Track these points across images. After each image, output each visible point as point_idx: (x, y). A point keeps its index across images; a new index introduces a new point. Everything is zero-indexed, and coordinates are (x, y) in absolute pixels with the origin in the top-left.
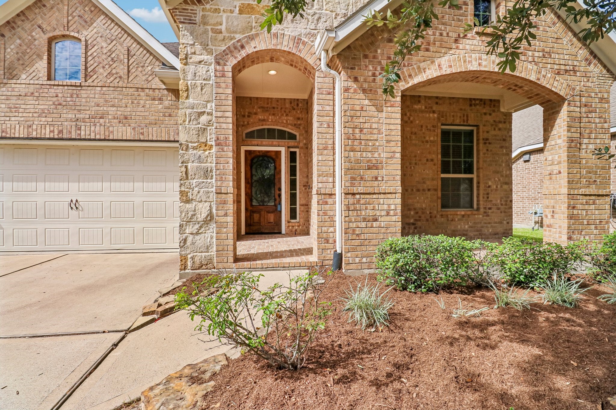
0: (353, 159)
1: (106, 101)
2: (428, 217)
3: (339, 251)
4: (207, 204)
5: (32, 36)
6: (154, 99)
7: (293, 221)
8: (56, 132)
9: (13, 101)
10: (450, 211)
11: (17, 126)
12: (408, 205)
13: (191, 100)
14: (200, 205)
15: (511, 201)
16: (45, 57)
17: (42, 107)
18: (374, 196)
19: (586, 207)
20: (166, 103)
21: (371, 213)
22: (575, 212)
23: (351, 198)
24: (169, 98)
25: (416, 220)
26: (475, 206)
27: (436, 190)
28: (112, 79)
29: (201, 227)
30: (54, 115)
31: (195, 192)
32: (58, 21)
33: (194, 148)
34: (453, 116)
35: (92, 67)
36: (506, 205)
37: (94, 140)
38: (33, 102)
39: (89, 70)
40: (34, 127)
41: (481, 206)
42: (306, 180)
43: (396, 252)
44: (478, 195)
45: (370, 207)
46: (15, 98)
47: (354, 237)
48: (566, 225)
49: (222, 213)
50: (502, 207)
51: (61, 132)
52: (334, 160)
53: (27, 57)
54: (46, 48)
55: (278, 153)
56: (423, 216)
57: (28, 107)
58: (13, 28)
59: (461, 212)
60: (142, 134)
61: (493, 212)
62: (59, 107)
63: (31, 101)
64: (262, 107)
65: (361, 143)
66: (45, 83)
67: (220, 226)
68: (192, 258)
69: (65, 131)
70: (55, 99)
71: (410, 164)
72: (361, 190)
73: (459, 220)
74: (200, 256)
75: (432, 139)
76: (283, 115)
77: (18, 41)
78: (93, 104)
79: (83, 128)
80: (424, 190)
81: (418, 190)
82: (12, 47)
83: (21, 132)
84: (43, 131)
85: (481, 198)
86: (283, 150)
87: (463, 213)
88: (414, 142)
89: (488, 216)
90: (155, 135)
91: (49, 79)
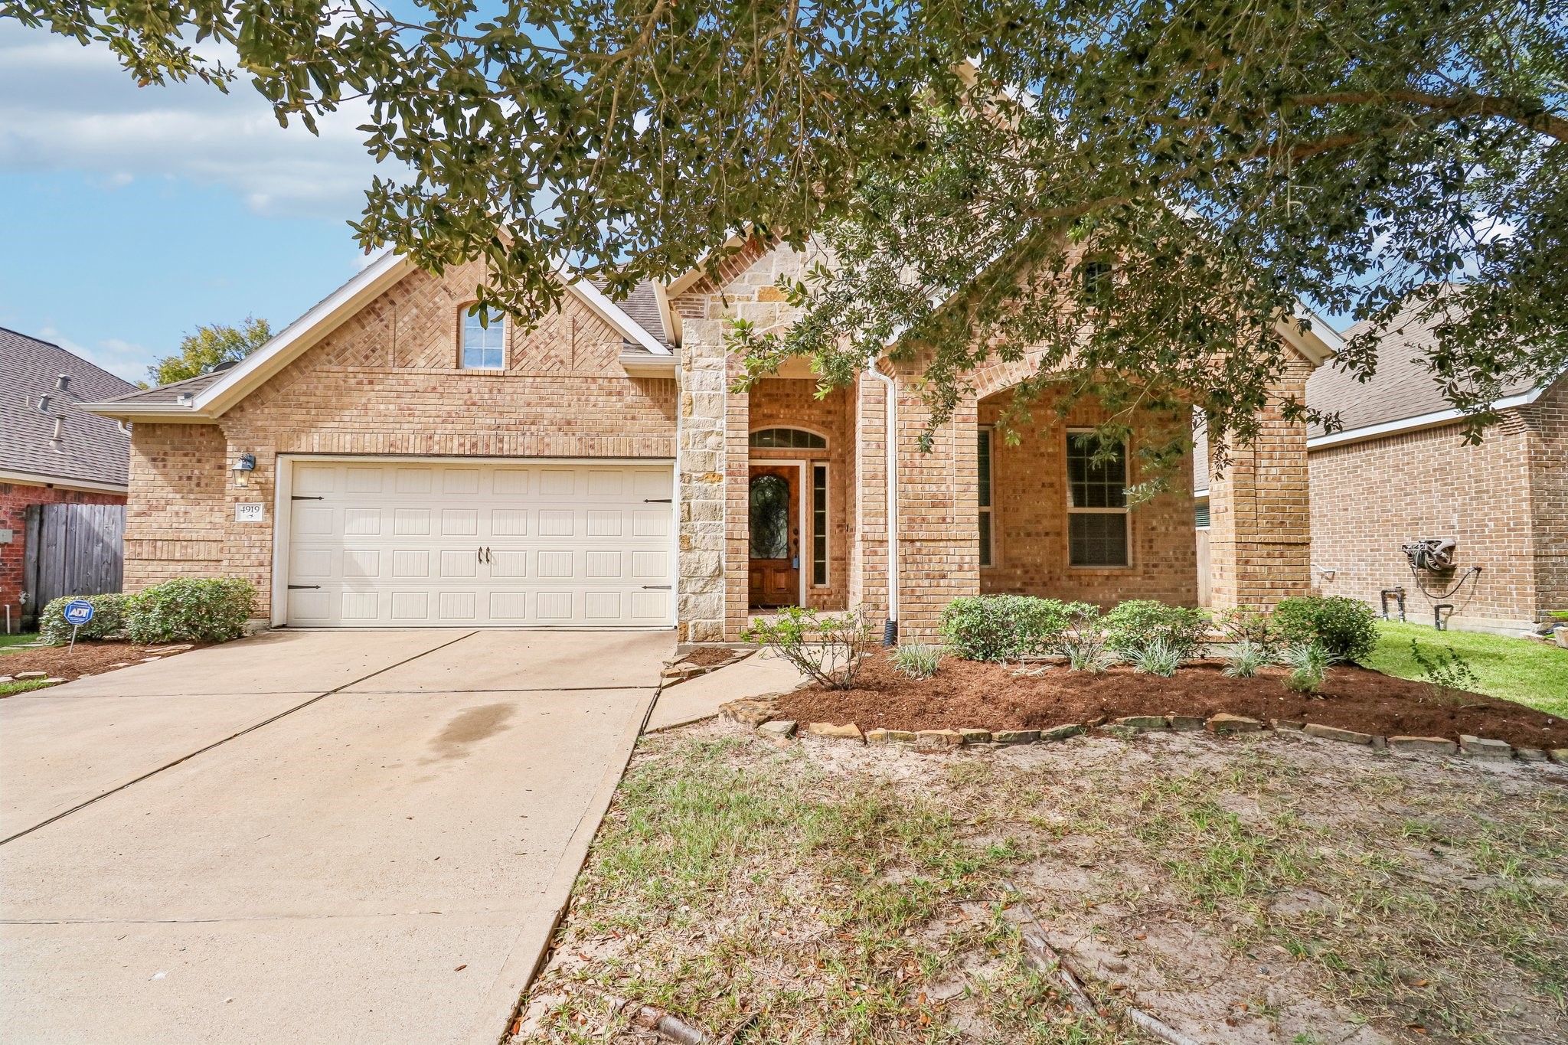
0: (911, 494)
1: (541, 398)
2: (1046, 579)
3: (893, 619)
4: (715, 554)
5: (435, 303)
6: (610, 394)
7: (818, 586)
8: (468, 446)
9: (407, 399)
10: (1085, 569)
11: (412, 437)
12: (1011, 559)
13: (695, 417)
14: (706, 555)
15: (1194, 553)
16: (454, 334)
17: (448, 408)
18: (942, 544)
19: (1269, 561)
20: (628, 399)
21: (937, 567)
22: (1250, 569)
23: (909, 549)
24: (633, 392)
25: (1025, 584)
26: (1130, 562)
27: (1059, 534)
28: (549, 364)
29: (706, 584)
30: (465, 421)
31: (699, 537)
32: (471, 279)
33: (699, 480)
34: (1087, 413)
35: (521, 348)
36: (1184, 559)
37: (522, 457)
38: (435, 401)
39: (517, 351)
40: (436, 438)
41: (1140, 562)
42: (841, 515)
43: (961, 612)
44: (1134, 542)
45: (935, 558)
46: (409, 395)
47: (914, 599)
48: (1235, 589)
49: (733, 565)
50: (1177, 564)
51: (474, 445)
52: (886, 494)
53: (427, 334)
54: (454, 320)
55: (794, 470)
56: (1037, 577)
57: (428, 408)
58: (407, 291)
59: (1105, 570)
60: (592, 447)
61: (1160, 572)
62: (473, 408)
63: (432, 399)
64: (769, 395)
65: (922, 473)
66: (453, 372)
67: (731, 583)
68: (695, 626)
69: (480, 445)
70: (467, 396)
71: (1014, 491)
72: (922, 535)
73: (1100, 584)
74: (705, 624)
75: (1050, 450)
76: (802, 407)
77: (415, 311)
78: (521, 403)
79: (506, 439)
80: (1038, 534)
81: (1029, 535)
82: (406, 319)
83: (418, 446)
84: (449, 444)
85: (1139, 548)
86: (802, 465)
87: (1106, 573)
88: (1019, 456)
89: (1151, 578)
90: (610, 448)
91: (458, 367)
